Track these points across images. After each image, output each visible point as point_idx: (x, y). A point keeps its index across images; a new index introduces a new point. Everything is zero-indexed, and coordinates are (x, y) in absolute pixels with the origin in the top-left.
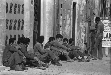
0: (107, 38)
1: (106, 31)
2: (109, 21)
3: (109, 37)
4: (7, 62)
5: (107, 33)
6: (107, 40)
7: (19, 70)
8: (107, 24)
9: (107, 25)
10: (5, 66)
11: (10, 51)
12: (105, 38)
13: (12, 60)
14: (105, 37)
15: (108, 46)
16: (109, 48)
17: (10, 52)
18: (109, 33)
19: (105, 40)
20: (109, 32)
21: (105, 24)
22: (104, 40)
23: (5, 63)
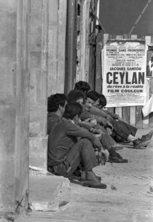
0: (133, 85)
1: (132, 67)
2: (139, 44)
3: (139, 83)
4: (61, 165)
5: (135, 74)
6: (133, 89)
7: (96, 184)
8: (134, 50)
9: (135, 53)
10: (56, 174)
11: (70, 136)
12: (130, 85)
13: (75, 159)
14: (130, 83)
15: (136, 102)
16: (138, 108)
17: (69, 139)
18: (140, 73)
19: (129, 89)
20: (139, 71)
21: (130, 50)
22: (127, 89)
23: (56, 168)
